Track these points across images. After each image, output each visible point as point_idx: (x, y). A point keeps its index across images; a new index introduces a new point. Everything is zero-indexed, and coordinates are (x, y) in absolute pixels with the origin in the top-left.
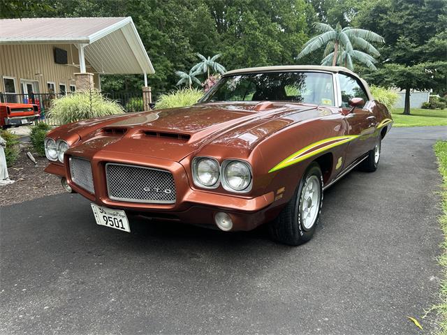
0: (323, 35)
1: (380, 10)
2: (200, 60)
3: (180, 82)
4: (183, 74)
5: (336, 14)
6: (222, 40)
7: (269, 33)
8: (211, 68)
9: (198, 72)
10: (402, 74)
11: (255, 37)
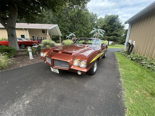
0: (94, 30)
1: (105, 26)
2: (71, 34)
3: (67, 38)
4: (67, 36)
5: (96, 26)
6: (75, 30)
7: (84, 29)
8: (73, 35)
9: (70, 36)
10: (108, 38)
11: (81, 30)
